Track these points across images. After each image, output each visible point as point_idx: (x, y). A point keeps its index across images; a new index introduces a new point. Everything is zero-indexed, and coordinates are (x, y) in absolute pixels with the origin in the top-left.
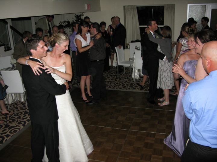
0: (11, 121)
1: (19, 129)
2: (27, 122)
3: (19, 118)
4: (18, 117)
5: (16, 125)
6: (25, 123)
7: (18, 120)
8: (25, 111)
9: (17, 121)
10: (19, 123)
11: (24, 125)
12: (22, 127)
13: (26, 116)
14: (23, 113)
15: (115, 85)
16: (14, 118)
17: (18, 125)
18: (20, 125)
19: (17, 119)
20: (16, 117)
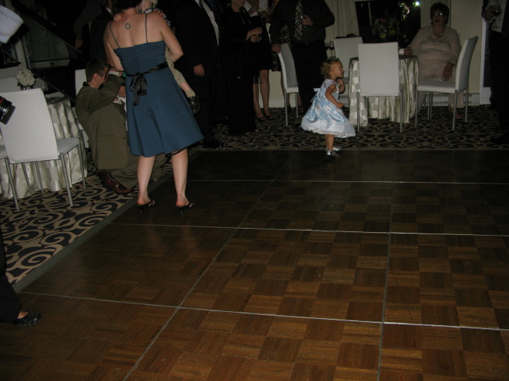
0: (27, 236)
1: (51, 253)
2: (74, 236)
3: (51, 227)
4: (45, 227)
5: (40, 246)
6: (68, 237)
7: (47, 232)
8: (65, 211)
9: (44, 235)
10: (51, 240)
11: (64, 243)
12: (60, 248)
13: (69, 221)
14: (61, 216)
15: (309, 140)
16: (36, 228)
17: (47, 243)
18: (53, 245)
19: (43, 230)
20: (41, 227)
